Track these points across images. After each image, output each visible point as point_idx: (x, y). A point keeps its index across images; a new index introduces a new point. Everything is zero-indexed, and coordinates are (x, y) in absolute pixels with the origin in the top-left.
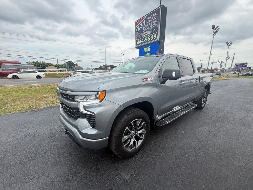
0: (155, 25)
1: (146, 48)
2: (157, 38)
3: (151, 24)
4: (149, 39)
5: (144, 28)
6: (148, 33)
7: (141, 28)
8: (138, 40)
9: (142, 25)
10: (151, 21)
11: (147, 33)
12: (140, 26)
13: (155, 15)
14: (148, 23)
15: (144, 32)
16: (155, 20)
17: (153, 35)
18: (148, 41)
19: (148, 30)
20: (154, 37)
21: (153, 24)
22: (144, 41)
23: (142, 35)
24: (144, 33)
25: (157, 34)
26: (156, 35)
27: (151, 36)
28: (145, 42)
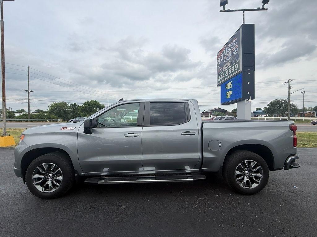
0: (235, 53)
1: (228, 85)
2: (238, 69)
3: (231, 52)
4: (230, 72)
5: (225, 60)
6: (229, 64)
7: (222, 60)
8: (219, 77)
9: (222, 57)
10: (232, 49)
11: (227, 65)
12: (221, 59)
13: (235, 41)
14: (229, 53)
15: (225, 64)
16: (235, 45)
17: (234, 66)
18: (229, 75)
19: (228, 61)
20: (235, 69)
21: (233, 52)
22: (225, 75)
23: (222, 69)
24: (225, 66)
25: (238, 63)
26: (237, 65)
27: (231, 67)
28: (226, 77)
